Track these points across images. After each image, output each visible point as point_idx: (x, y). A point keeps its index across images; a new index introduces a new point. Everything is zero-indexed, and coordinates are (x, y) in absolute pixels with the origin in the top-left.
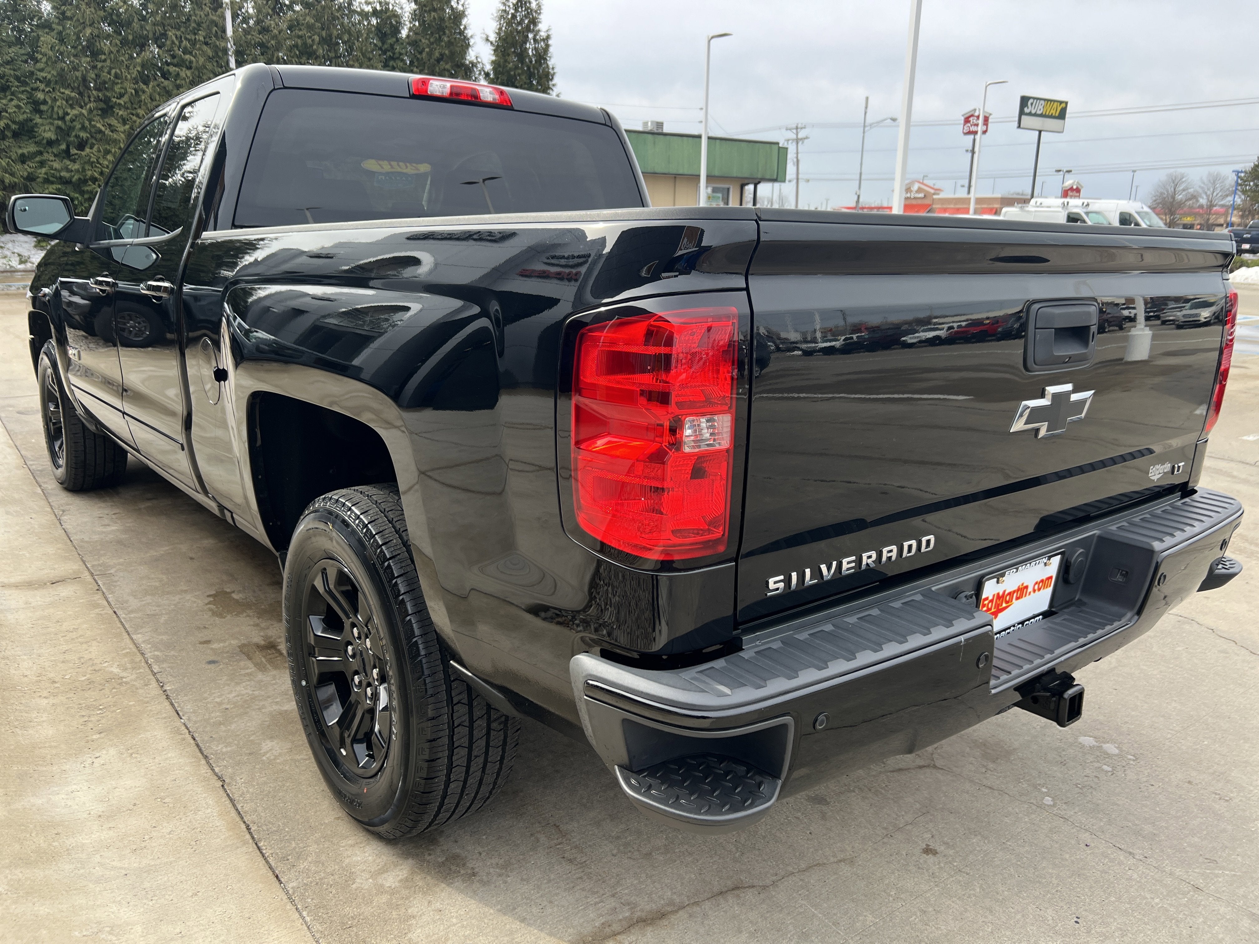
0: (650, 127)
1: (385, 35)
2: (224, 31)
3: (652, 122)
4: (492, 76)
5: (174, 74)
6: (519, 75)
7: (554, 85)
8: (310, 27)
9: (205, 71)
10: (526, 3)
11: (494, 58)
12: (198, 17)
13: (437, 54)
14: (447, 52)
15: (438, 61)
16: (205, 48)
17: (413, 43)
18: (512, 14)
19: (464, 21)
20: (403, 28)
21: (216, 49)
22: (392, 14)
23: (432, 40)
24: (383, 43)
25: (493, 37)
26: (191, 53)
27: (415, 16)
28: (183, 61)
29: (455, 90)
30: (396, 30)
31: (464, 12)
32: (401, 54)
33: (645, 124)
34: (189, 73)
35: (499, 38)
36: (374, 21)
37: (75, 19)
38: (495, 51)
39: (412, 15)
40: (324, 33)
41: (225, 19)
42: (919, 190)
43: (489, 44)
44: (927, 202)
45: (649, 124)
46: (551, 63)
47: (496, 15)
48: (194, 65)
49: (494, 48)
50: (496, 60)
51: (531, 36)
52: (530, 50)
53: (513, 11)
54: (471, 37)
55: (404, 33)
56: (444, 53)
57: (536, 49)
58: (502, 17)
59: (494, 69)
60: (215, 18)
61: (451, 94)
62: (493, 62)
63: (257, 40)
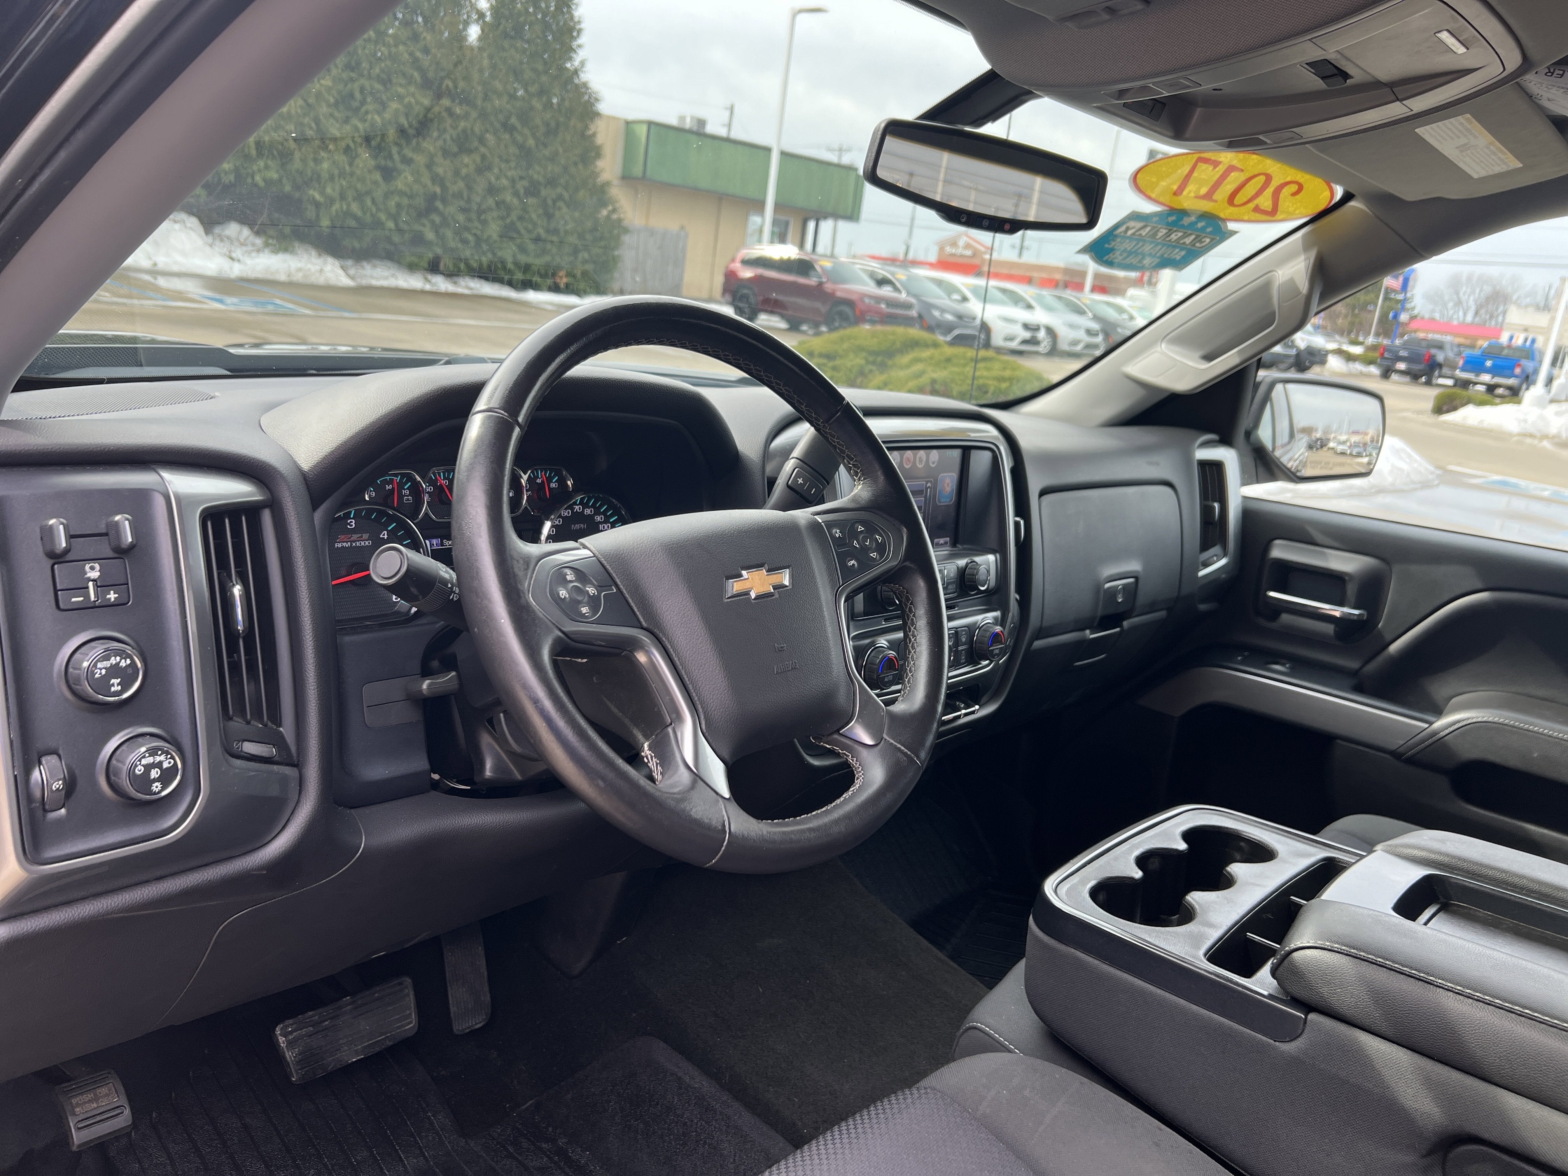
0: (688, 124)
3: (692, 118)
4: (488, 19)
7: (579, 46)
33: (682, 118)
42: (967, 246)
44: (976, 261)
45: (688, 120)
46: (577, 14)
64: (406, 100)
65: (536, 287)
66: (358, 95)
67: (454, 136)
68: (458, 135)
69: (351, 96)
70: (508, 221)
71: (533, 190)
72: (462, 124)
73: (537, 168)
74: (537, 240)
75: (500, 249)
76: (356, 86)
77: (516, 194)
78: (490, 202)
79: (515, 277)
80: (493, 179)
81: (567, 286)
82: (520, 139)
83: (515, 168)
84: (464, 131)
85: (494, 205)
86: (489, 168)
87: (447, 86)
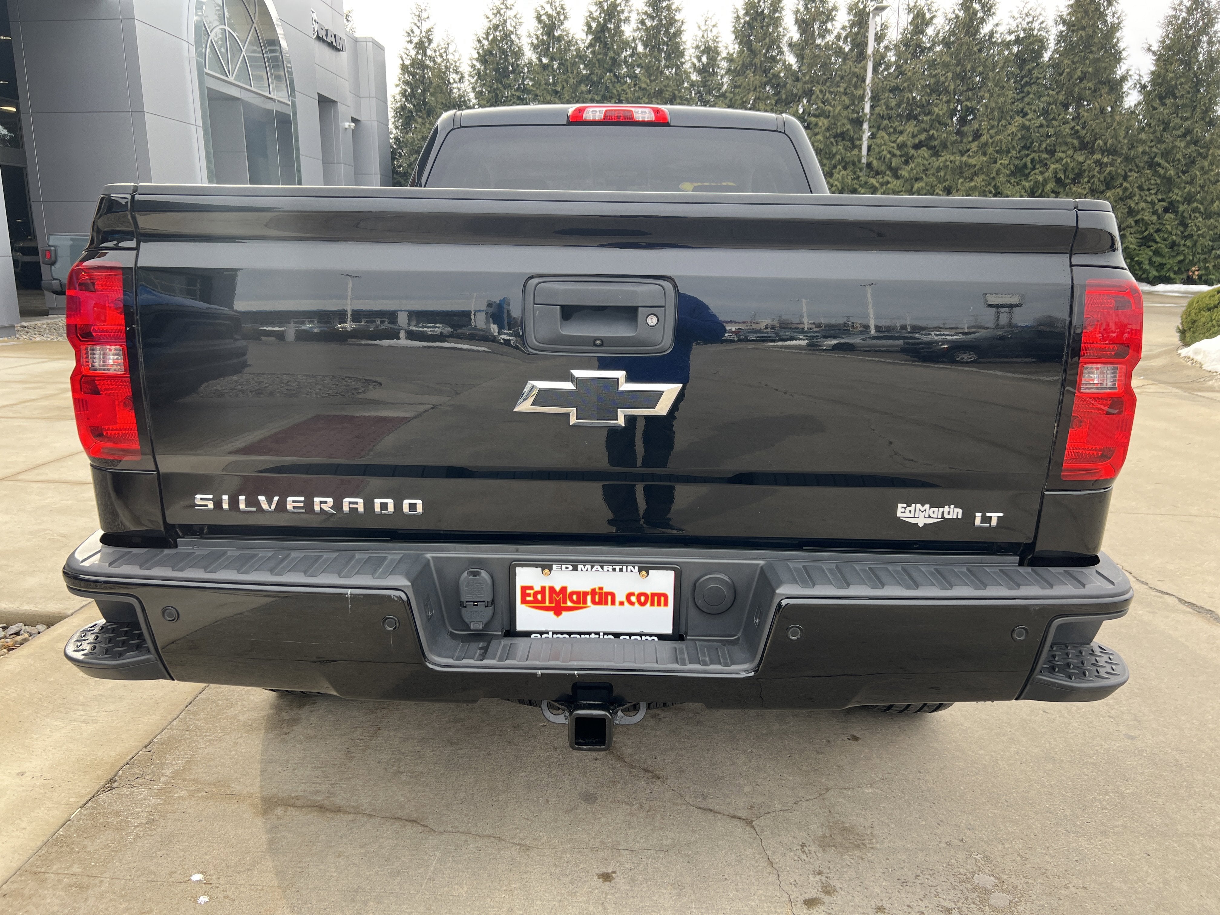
1: (1024, 61)
2: (864, 81)
5: (814, 123)
6: (1182, 84)
8: (945, 65)
9: (840, 118)
10: (1203, 3)
11: (1153, 68)
12: (843, 71)
13: (1079, 73)
14: (1090, 70)
15: (1081, 79)
16: (843, 97)
17: (1055, 65)
18: (1183, 18)
19: (1118, 34)
20: (1046, 51)
21: (853, 97)
22: (1035, 38)
23: (1076, 59)
24: (1021, 70)
25: (1155, 47)
26: (830, 104)
27: (1061, 37)
28: (823, 111)
29: (608, 114)
30: (1038, 55)
31: (1119, 24)
32: (1038, 78)
34: (826, 122)
35: (1163, 48)
36: (1015, 49)
37: (742, 87)
38: (1157, 60)
39: (1058, 37)
40: (958, 69)
41: (866, 70)
43: (1151, 53)
47: (1162, 22)
48: (831, 114)
49: (1155, 58)
50: (1156, 71)
51: (1205, 39)
52: (1201, 55)
53: (1184, 15)
54: (1124, 50)
55: (1046, 56)
56: (1088, 71)
57: (1209, 52)
58: (1170, 23)
59: (1153, 82)
60: (856, 70)
61: (605, 117)
62: (1152, 73)
63: (892, 85)
64: (1064, 161)
65: (1168, 281)
66: (1029, 165)
67: (1102, 179)
68: (1105, 177)
69: (1025, 166)
70: (1147, 233)
71: (1171, 208)
72: (1108, 169)
73: (1176, 191)
74: (1173, 245)
75: (1137, 255)
76: (1028, 160)
77: (1155, 213)
78: (1131, 221)
79: (1150, 275)
80: (1133, 205)
81: (1200, 277)
82: (1162, 171)
83: (1156, 194)
84: (1110, 173)
85: (1133, 224)
86: (1131, 197)
87: (1099, 144)
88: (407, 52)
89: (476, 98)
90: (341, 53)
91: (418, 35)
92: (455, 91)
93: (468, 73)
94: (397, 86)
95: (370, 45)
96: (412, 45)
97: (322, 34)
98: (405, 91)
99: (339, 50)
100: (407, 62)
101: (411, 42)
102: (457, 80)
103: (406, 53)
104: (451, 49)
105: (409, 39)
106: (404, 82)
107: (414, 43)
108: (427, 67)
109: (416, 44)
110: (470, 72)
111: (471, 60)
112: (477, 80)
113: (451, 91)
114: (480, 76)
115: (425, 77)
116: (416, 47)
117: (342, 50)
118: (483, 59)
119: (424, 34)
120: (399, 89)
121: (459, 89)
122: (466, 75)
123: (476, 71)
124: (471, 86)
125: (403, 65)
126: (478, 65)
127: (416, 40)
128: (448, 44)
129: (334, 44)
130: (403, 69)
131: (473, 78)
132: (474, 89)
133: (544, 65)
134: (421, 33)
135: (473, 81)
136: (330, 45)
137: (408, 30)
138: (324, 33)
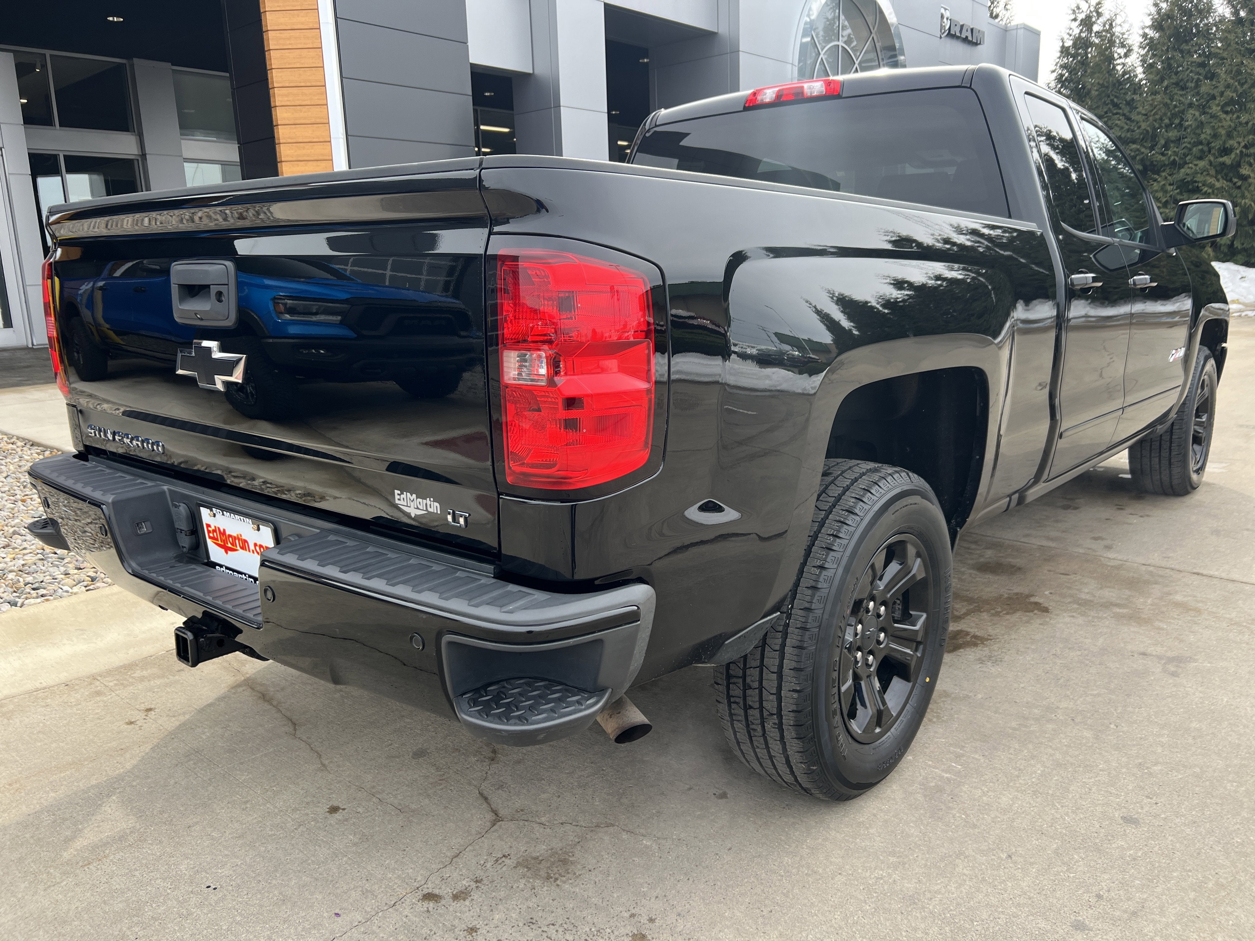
61: (777, 97)
88: (1071, 32)
89: (1144, 73)
90: (979, 46)
91: (1085, 10)
92: (1119, 68)
93: (1138, 44)
94: (1053, 71)
95: (1021, 32)
96: (1078, 23)
97: (956, 30)
98: (1062, 75)
99: (976, 44)
100: (1069, 43)
101: (1075, 20)
102: (1122, 54)
103: (1068, 34)
104: (1119, 20)
105: (1073, 17)
106: (1061, 66)
107: (1079, 19)
108: (1092, 45)
109: (1082, 20)
110: (1141, 43)
111: (1143, 28)
112: (1148, 51)
113: (1114, 67)
114: (1151, 45)
115: (1087, 57)
116: (1080, 25)
117: (980, 44)
118: (1158, 25)
119: (1092, 9)
120: (1055, 74)
121: (1124, 65)
122: (1136, 48)
123: (1148, 41)
124: (1140, 58)
125: (1063, 47)
126: (1151, 33)
127: (1081, 16)
128: (1115, 15)
129: (970, 38)
130: (1062, 52)
131: (1144, 48)
132: (1143, 61)
133: (1242, 18)
134: (1089, 7)
135: (1143, 52)
136: (965, 40)
137: (1074, 6)
138: (958, 29)
